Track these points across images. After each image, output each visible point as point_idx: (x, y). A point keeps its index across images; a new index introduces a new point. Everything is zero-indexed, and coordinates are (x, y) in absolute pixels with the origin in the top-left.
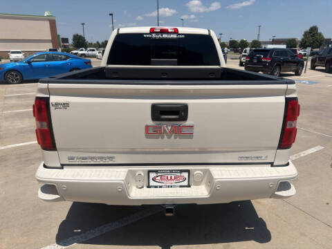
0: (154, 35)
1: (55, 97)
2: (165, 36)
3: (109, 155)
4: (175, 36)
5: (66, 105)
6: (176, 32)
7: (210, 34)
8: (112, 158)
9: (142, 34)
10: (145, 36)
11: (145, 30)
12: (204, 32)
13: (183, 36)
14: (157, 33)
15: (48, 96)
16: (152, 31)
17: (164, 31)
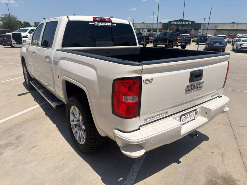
1: (144, 75)
2: (104, 24)
3: (165, 111)
4: (110, 24)
5: (151, 80)
6: (110, 21)
8: (166, 113)
9: (88, 22)
10: (90, 23)
11: (89, 18)
13: (115, 25)
14: (98, 21)
15: (140, 75)
16: (95, 20)
17: (103, 20)
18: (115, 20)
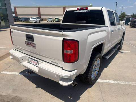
0: (78, 11)
2: (82, 11)
4: (86, 11)
6: (87, 9)
7: (102, 9)
10: (75, 11)
11: (75, 9)
12: (99, 8)
13: (89, 11)
14: (79, 10)
16: (78, 9)
17: (82, 9)
18: (90, 8)
